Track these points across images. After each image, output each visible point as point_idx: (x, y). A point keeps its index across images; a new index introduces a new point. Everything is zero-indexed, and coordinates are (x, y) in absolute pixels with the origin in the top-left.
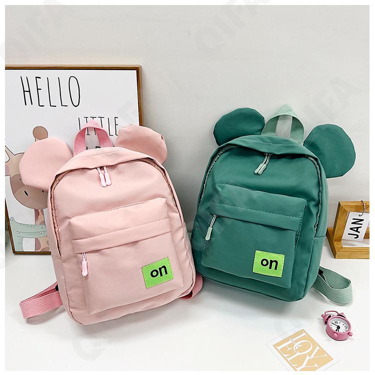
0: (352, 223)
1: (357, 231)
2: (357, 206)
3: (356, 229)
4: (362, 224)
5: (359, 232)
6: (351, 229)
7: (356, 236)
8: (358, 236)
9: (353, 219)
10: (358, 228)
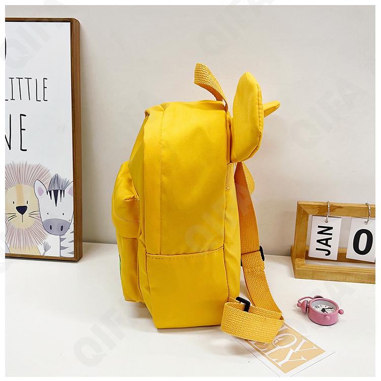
0: (319, 233)
1: (326, 244)
2: (320, 207)
4: (331, 234)
5: (330, 246)
6: (319, 241)
8: (329, 253)
9: (319, 227)
10: (327, 240)
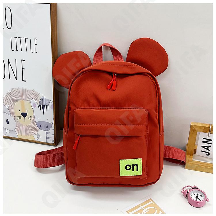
0: (203, 142)
1: (207, 149)
2: (205, 128)
3: (206, 148)
5: (210, 150)
6: (203, 147)
7: (208, 154)
8: (209, 154)
9: (204, 138)
10: (208, 147)
